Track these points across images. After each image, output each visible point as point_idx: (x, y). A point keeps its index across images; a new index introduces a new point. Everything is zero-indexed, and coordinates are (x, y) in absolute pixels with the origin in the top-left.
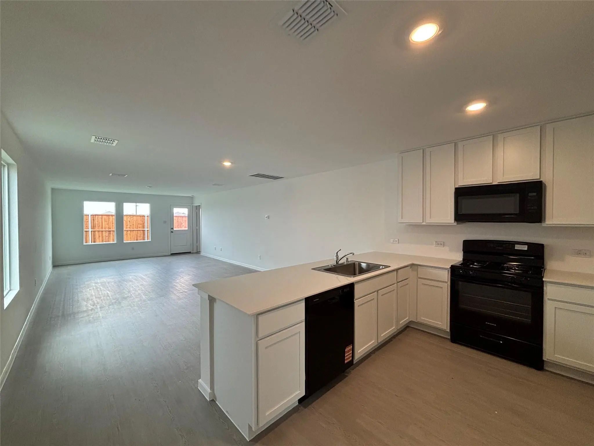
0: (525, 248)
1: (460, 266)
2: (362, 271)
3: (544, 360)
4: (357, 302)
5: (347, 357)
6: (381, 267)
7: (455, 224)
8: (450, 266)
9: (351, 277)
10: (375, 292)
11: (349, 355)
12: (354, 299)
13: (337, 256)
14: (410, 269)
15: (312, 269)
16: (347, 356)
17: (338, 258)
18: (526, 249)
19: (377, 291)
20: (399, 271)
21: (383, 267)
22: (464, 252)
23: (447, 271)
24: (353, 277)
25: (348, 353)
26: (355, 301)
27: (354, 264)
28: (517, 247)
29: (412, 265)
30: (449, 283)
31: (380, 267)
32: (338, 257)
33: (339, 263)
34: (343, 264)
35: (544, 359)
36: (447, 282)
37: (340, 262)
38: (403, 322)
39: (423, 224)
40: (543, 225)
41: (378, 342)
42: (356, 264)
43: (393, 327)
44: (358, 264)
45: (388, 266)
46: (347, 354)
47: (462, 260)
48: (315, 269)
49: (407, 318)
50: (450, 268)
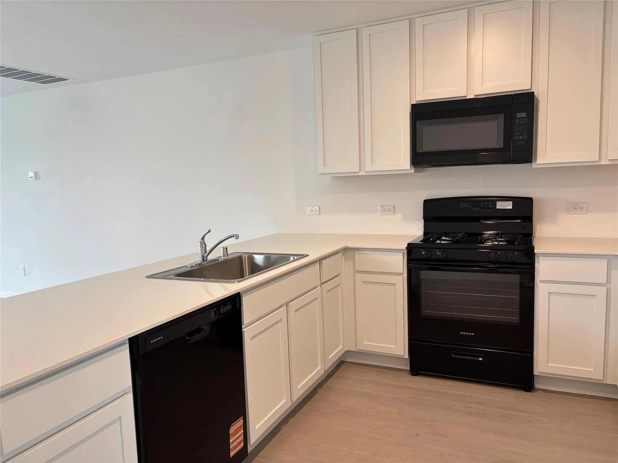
0: (510, 205)
1: (422, 243)
2: (255, 269)
3: (534, 375)
4: (248, 332)
5: (235, 444)
6: (292, 257)
7: (412, 171)
8: (406, 246)
9: (234, 282)
10: (281, 306)
11: (238, 438)
12: (243, 327)
13: (204, 246)
14: (342, 257)
15: (148, 277)
16: (232, 443)
17: (205, 250)
18: (511, 207)
19: (287, 304)
20: (324, 262)
21: (296, 258)
22: (425, 221)
23: (402, 253)
24: (239, 282)
25: (236, 436)
26: (243, 330)
27: (240, 258)
28: (500, 205)
29: (345, 250)
30: (405, 275)
31: (290, 258)
32: (206, 246)
33: (208, 260)
34: (218, 260)
35: (536, 373)
36: (402, 274)
37: (210, 257)
38: (334, 356)
39: (360, 174)
40: (534, 165)
41: (291, 401)
42: (245, 257)
43: (317, 367)
44: (247, 256)
45: (304, 255)
46: (234, 439)
47: (422, 233)
48: (153, 276)
49: (341, 347)
50: (407, 248)
